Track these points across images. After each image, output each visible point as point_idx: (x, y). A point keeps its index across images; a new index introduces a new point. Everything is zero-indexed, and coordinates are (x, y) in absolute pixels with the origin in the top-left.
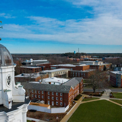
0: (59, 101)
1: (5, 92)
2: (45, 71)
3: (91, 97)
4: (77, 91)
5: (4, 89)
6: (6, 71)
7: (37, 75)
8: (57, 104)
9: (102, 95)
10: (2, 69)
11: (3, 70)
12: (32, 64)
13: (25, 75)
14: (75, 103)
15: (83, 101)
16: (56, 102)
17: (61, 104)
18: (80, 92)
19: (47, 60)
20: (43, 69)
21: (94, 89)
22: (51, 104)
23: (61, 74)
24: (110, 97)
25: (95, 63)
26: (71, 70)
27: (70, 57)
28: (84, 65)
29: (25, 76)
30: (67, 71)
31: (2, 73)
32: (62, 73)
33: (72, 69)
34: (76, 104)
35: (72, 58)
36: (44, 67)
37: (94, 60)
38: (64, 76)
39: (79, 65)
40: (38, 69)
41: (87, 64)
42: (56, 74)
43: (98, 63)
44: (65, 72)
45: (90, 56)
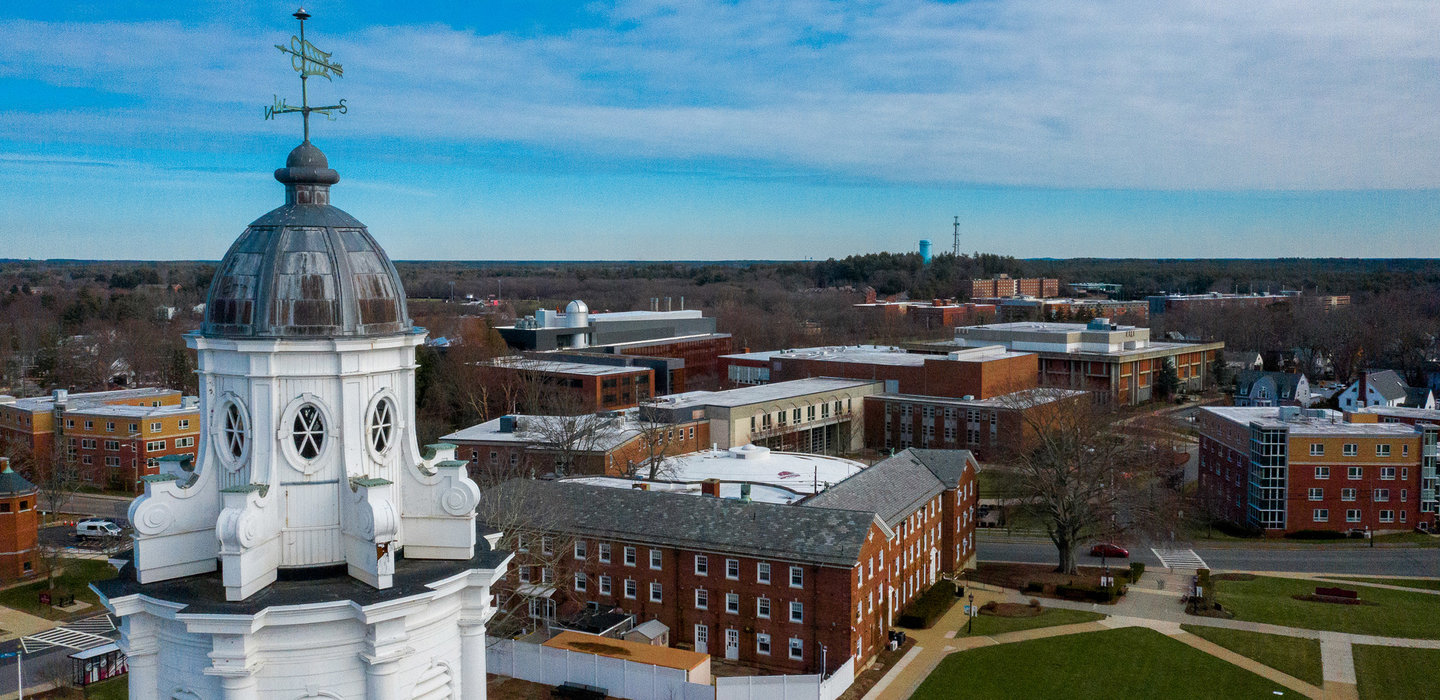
0: (780, 629)
1: (355, 490)
2: (680, 400)
3: (1034, 605)
4: (925, 558)
5: (350, 474)
6: (365, 369)
7: (617, 425)
8: (764, 647)
9: (1121, 594)
10: (338, 354)
11: (344, 360)
12: (581, 342)
13: (524, 427)
14: (906, 644)
15: (968, 630)
16: (753, 632)
17: (796, 652)
18: (947, 564)
19: (696, 314)
20: (665, 382)
21: (1063, 546)
22: (716, 650)
23: (805, 424)
24: (1188, 611)
25: (1084, 338)
26: (890, 392)
27: (887, 290)
28: (995, 352)
29: (528, 437)
30: (857, 403)
31: (338, 378)
32: (811, 411)
33: (893, 385)
34: (913, 653)
35: (904, 295)
36: (676, 363)
37: (1082, 316)
38: (828, 440)
39: (951, 356)
40: (628, 378)
41: (1016, 344)
42: (767, 419)
43: (1105, 340)
44: (839, 405)
45: (1053, 284)
